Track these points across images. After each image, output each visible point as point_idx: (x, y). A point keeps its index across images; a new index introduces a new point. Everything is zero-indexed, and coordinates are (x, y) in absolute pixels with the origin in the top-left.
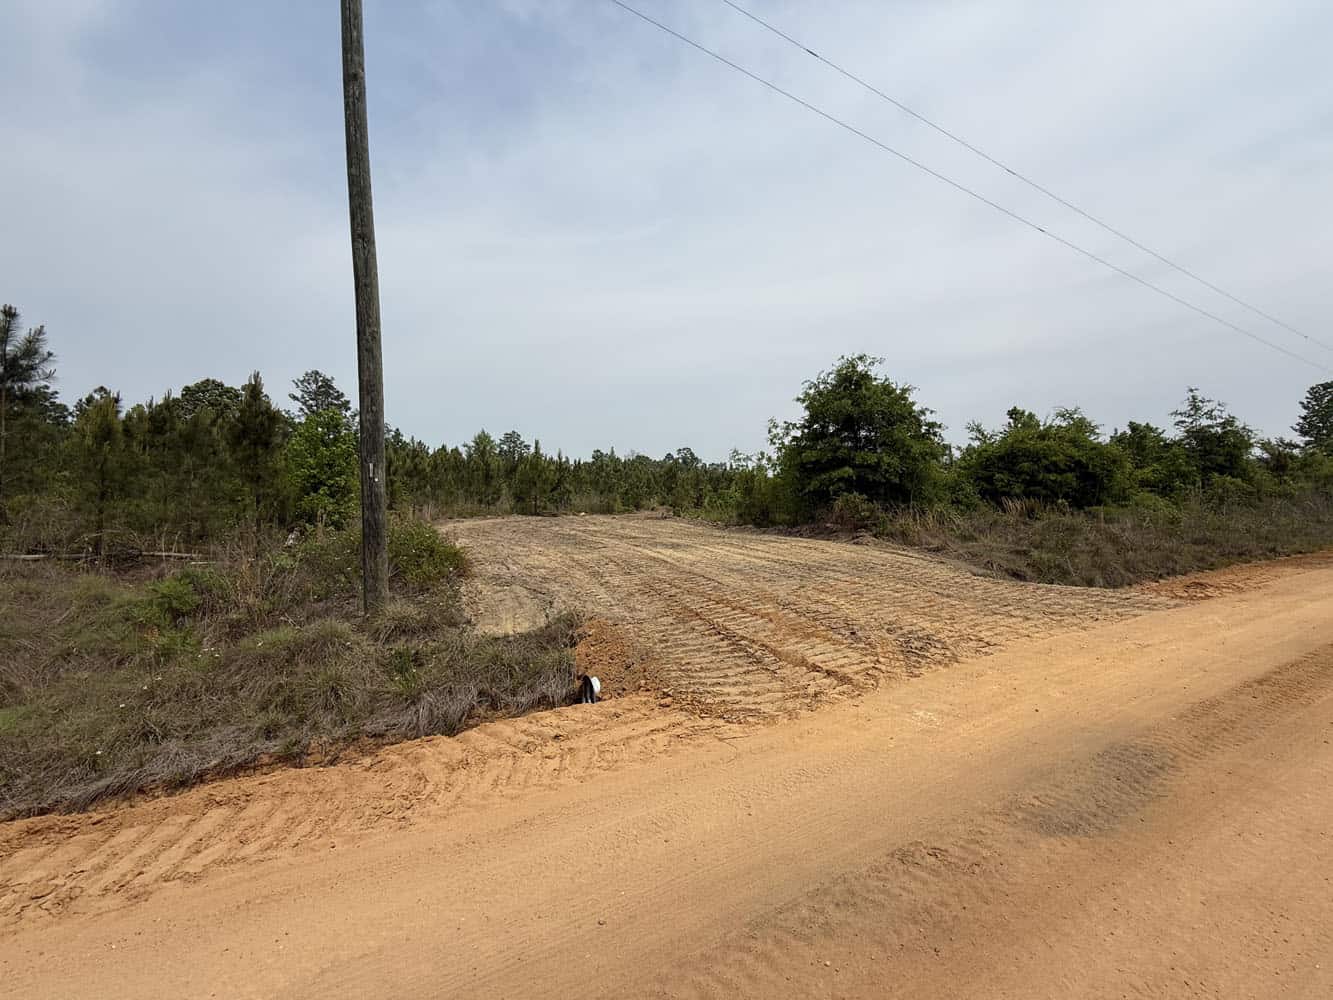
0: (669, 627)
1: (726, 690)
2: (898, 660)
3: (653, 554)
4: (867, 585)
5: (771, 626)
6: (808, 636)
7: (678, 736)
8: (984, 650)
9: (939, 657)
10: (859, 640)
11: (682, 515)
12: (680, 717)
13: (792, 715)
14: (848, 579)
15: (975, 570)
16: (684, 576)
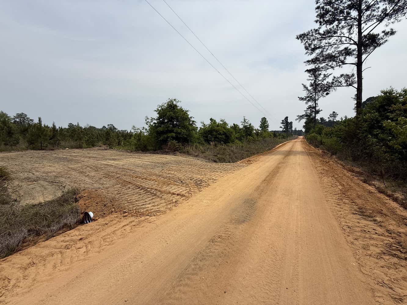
0: (120, 188)
1: (147, 206)
2: (195, 187)
3: (106, 163)
4: (181, 167)
5: (157, 183)
6: (169, 184)
7: (134, 225)
8: (214, 181)
9: (205, 185)
10: (184, 184)
11: (114, 148)
12: (133, 219)
13: (170, 209)
14: (176, 166)
15: (206, 161)
16: (121, 170)
